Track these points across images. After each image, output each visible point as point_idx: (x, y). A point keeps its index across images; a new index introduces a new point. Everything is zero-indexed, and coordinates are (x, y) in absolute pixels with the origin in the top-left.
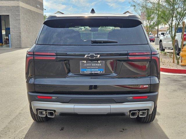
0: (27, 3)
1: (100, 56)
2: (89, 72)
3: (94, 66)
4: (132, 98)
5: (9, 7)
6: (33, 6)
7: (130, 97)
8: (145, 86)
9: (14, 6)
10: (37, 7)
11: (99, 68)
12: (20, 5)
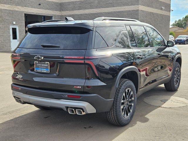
0: (148, 6)
1: (44, 58)
2: (40, 71)
3: (43, 66)
4: (67, 96)
5: (129, 11)
6: (156, 8)
7: (66, 95)
8: (78, 87)
9: (134, 10)
10: (161, 9)
11: (47, 68)
12: (139, 9)
